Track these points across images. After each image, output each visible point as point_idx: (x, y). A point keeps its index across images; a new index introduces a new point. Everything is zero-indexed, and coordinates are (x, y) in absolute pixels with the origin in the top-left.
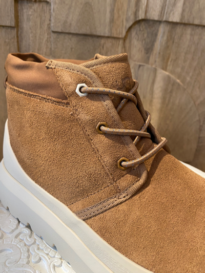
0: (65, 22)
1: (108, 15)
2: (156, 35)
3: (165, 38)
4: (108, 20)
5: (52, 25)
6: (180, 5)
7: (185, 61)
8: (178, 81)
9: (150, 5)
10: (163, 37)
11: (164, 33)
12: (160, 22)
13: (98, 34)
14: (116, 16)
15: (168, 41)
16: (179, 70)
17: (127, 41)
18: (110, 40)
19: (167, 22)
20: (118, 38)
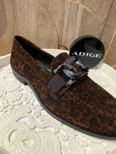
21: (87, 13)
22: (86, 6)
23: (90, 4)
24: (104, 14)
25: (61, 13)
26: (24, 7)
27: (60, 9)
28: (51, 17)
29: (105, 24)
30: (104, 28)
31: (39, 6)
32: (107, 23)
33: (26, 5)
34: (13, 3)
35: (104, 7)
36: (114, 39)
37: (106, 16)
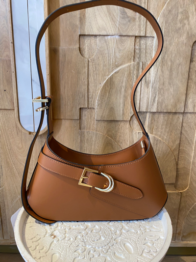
0: (102, 116)
1: (121, 111)
2: (145, 118)
3: (150, 119)
4: (121, 114)
5: (96, 117)
6: (155, 104)
7: (162, 129)
8: (160, 139)
9: (141, 106)
10: (149, 119)
11: (149, 117)
12: (147, 112)
13: (117, 120)
14: (125, 112)
15: (151, 120)
16: (159, 133)
17: (131, 122)
18: (123, 122)
19: (151, 112)
20: (127, 121)
21: (157, 141)
22: (155, 134)
23: (160, 133)
24: (175, 141)
25: (130, 142)
26: (92, 138)
27: (128, 138)
28: (120, 146)
29: (179, 150)
30: (179, 153)
31: (107, 137)
32: (180, 148)
33: (94, 137)
34: (81, 135)
35: (173, 134)
36: (193, 164)
37: (177, 142)
